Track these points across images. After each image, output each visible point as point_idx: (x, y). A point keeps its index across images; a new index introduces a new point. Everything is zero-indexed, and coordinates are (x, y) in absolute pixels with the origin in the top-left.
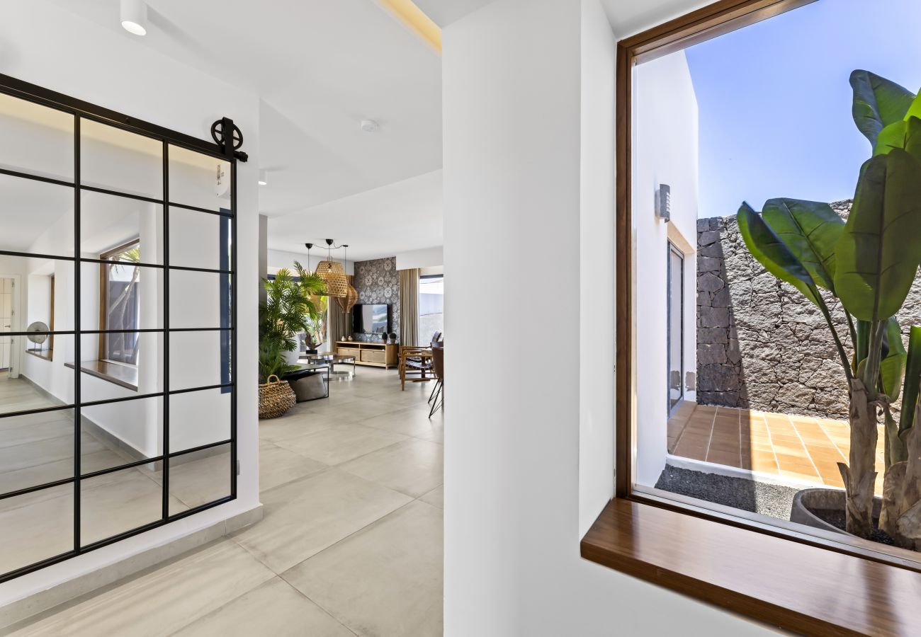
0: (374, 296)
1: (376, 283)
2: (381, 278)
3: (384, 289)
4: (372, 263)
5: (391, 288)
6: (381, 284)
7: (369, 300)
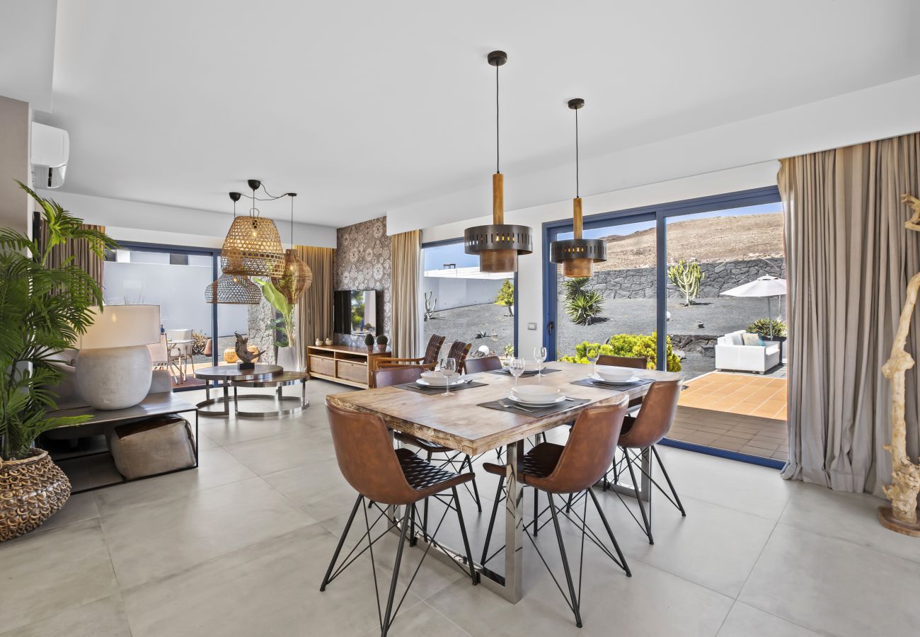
0: (361, 277)
1: (363, 259)
2: (370, 251)
3: (373, 266)
4: (357, 227)
5: (382, 264)
6: (369, 259)
7: (354, 285)
